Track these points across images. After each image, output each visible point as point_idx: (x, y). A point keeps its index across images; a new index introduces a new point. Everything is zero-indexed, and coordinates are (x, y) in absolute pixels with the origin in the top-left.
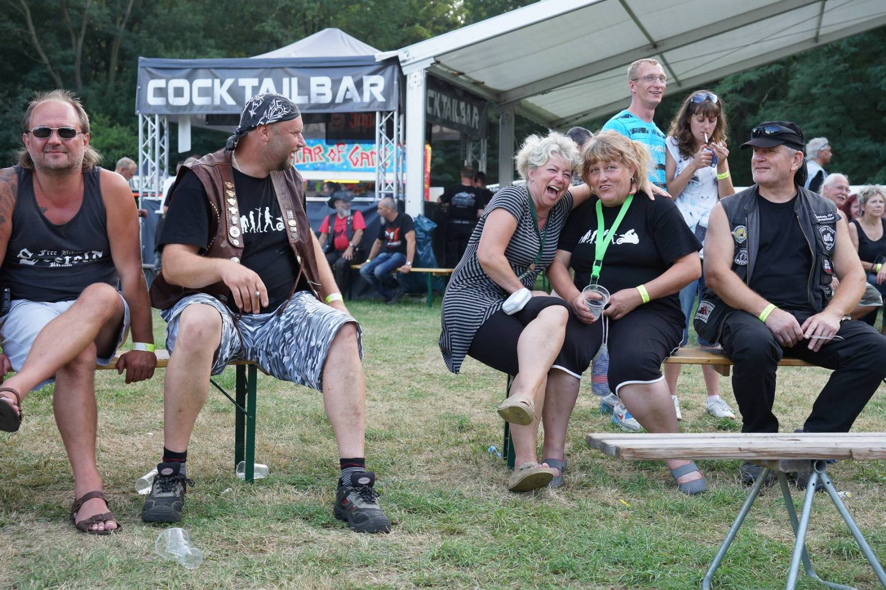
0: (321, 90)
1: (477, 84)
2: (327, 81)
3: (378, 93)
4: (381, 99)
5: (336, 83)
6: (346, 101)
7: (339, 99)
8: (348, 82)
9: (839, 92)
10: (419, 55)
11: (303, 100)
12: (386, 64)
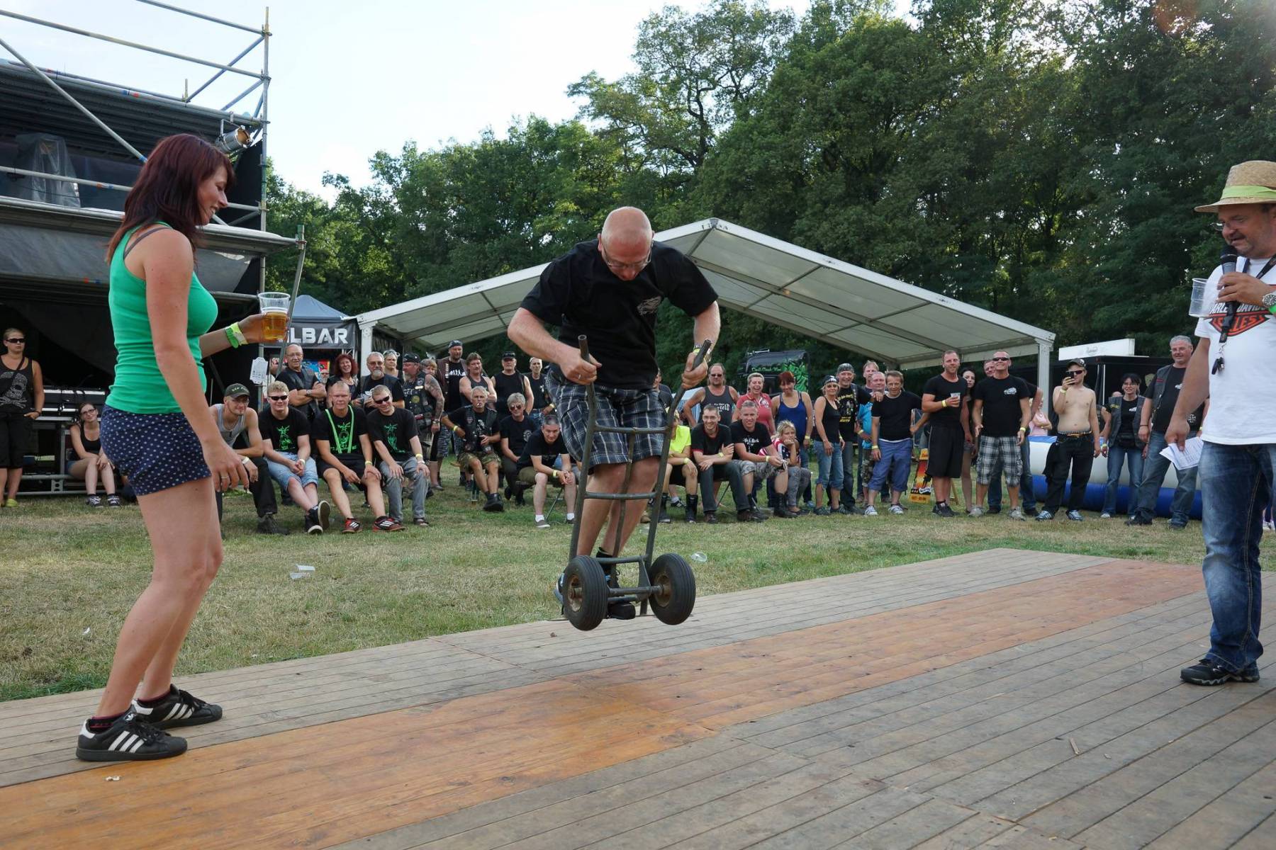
0: (309, 336)
1: (392, 330)
2: (312, 330)
3: (343, 338)
4: (345, 342)
5: (318, 333)
6: (324, 342)
7: (320, 341)
8: (325, 332)
10: (369, 319)
11: (298, 341)
12: (348, 322)
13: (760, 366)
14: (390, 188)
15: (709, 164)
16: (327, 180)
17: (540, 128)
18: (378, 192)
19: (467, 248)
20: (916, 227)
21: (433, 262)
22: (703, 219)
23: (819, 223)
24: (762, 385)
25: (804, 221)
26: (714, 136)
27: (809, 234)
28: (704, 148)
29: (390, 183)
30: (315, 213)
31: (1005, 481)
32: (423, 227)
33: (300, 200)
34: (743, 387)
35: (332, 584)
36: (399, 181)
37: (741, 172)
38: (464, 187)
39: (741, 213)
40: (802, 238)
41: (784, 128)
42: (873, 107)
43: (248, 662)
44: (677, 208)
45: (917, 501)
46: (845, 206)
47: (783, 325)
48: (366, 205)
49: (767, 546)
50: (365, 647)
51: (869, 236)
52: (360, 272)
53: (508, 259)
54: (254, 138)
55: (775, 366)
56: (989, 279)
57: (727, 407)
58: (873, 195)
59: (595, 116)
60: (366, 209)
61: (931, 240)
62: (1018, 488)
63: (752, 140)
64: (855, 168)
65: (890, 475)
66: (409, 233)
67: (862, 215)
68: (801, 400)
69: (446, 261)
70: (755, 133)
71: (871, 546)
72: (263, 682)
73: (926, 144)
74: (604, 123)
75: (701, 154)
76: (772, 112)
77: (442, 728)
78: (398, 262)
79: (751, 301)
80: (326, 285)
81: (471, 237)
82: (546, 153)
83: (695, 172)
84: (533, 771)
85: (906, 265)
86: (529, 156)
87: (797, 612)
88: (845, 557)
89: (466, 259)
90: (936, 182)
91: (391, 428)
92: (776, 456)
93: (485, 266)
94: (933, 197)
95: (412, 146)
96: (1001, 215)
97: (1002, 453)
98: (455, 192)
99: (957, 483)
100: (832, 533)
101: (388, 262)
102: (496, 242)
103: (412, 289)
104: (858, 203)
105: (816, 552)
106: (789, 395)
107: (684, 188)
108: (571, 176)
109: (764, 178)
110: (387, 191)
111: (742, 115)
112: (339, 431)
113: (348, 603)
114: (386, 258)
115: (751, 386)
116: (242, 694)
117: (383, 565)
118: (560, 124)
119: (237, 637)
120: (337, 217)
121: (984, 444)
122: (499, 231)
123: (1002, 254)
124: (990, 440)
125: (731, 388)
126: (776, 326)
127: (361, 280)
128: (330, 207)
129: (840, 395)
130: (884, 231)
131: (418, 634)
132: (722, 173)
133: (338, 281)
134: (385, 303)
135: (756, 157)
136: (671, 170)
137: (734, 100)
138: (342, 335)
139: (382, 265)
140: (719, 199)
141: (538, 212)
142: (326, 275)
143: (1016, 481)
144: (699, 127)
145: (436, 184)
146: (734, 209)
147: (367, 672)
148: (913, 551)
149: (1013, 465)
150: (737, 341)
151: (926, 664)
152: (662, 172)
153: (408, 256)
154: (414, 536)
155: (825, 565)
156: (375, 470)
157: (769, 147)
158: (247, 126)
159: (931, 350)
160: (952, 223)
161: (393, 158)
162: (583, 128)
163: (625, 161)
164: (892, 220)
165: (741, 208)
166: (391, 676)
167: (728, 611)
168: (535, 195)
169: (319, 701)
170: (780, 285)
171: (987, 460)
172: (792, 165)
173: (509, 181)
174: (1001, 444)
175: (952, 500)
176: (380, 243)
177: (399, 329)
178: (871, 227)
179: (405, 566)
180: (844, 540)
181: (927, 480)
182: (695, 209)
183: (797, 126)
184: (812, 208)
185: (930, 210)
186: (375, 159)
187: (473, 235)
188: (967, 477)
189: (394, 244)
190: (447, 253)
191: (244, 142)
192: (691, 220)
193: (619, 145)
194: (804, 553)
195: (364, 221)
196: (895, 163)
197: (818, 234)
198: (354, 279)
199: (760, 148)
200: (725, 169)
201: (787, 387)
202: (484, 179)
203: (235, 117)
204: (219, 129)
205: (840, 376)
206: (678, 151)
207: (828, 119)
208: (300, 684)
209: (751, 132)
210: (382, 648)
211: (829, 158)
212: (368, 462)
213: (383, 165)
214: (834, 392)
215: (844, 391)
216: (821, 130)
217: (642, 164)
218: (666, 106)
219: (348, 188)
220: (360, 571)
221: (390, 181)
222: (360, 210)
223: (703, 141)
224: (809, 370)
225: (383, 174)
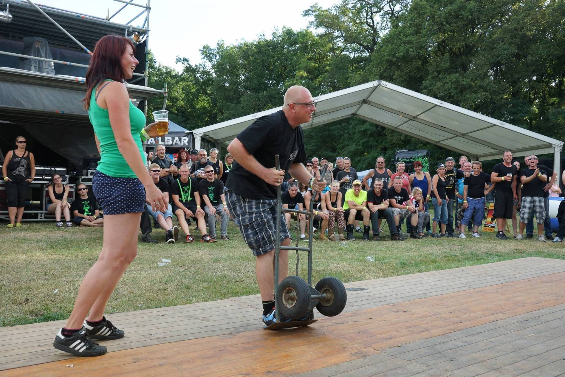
0: (169, 141)
1: (211, 138)
2: (170, 138)
3: (186, 142)
4: (187, 144)
5: (173, 139)
6: (176, 144)
7: (174, 144)
8: (177, 139)
9: (321, 134)
10: (199, 132)
11: (163, 143)
12: (188, 134)
13: (403, 158)
14: (210, 64)
15: (377, 51)
16: (178, 60)
17: (289, 33)
18: (204, 66)
19: (249, 96)
20: (487, 85)
21: (232, 103)
22: (374, 81)
23: (436, 83)
24: (404, 168)
25: (428, 82)
26: (380, 37)
27: (430, 88)
28: (375, 43)
29: (211, 62)
30: (173, 77)
31: (535, 221)
32: (227, 84)
33: (164, 71)
34: (394, 169)
35: (179, 269)
36: (215, 61)
37: (394, 56)
38: (249, 63)
39: (394, 77)
40: (426, 90)
41: (417, 32)
42: (465, 21)
43: (137, 308)
44: (360, 74)
45: (487, 231)
46: (450, 73)
47: (416, 136)
48: (198, 73)
49: (407, 254)
50: (196, 302)
51: (462, 89)
52: (194, 108)
53: (271, 101)
54: (142, 39)
55: (411, 158)
56: (528, 112)
57: (386, 180)
58: (465, 68)
59: (317, 26)
60: (198, 75)
61: (496, 91)
62: (543, 225)
63: (400, 39)
64: (455, 53)
65: (473, 217)
66: (220, 88)
67: (458, 78)
68: (425, 176)
69: (239, 102)
70: (402, 35)
71: (463, 254)
72: (145, 319)
73: (493, 40)
74: (322, 30)
75: (373, 47)
76: (411, 24)
77: (236, 346)
78: (214, 102)
79: (399, 124)
80: (177, 114)
81: (252, 90)
82: (292, 46)
83: (369, 56)
84: (284, 369)
85: (482, 105)
86: (283, 48)
87: (421, 289)
88: (448, 260)
89: (249, 101)
90: (499, 61)
91: (211, 189)
92: (411, 206)
93: (259, 105)
94: (497, 69)
95: (222, 43)
96: (535, 78)
97: (534, 206)
98: (244, 66)
99: (509, 221)
100: (442, 247)
101: (209, 103)
102: (265, 92)
103: (221, 117)
104: (457, 72)
105: (433, 257)
106: (419, 173)
107: (364, 64)
108: (304, 58)
109: (406, 59)
110: (209, 66)
111: (395, 26)
112: (183, 190)
113: (188, 279)
114: (208, 100)
115: (398, 168)
116: (134, 325)
117: (206, 259)
118: (299, 31)
119: (131, 295)
120: (183, 80)
121: (525, 201)
122: (266, 87)
123: (535, 99)
124: (528, 199)
125: (388, 170)
126: (412, 137)
127: (195, 112)
128: (180, 74)
129: (446, 174)
130: (470, 87)
131: (224, 296)
132: (384, 56)
133: (183, 112)
134: (207, 125)
135: (402, 48)
136: (357, 55)
137: (391, 18)
138: (185, 141)
139: (206, 104)
140: (382, 70)
141: (287, 77)
142: (177, 110)
143: (541, 222)
144: (372, 32)
145: (234, 62)
146: (390, 76)
147: (198, 316)
148: (485, 258)
149: (541, 213)
150: (391, 145)
151: (492, 318)
152: (352, 56)
153: (219, 99)
154: (222, 245)
155: (437, 264)
156: (202, 211)
157: (409, 42)
158: (139, 33)
159: (496, 151)
160: (508, 83)
161: (212, 49)
162: (311, 33)
163: (333, 50)
164: (474, 81)
165: (394, 74)
166: (210, 318)
167: (386, 287)
168: (285, 68)
169: (173, 330)
170: (415, 115)
171: (527, 210)
172: (421, 52)
173: (272, 60)
174: (534, 201)
175: (506, 230)
176: (205, 93)
177: (214, 138)
178: (463, 85)
179: (217, 261)
180: (448, 251)
181: (493, 219)
182: (369, 75)
183: (424, 31)
184: (432, 74)
185: (496, 76)
186: (203, 49)
187: (253, 89)
188: (515, 218)
189: (212, 93)
190: (239, 98)
191: (137, 41)
192: (367, 81)
193: (330, 42)
194: (426, 257)
195: (197, 82)
196: (477, 51)
197: (435, 88)
198: (191, 111)
199: (404, 43)
200: (385, 54)
201: (417, 168)
202: (259, 59)
203: (133, 28)
204: (125, 34)
205: (447, 164)
206: (361, 45)
207: (441, 28)
208: (164, 320)
209: (399, 35)
210: (205, 303)
211: (442, 48)
212: (199, 206)
213: (207, 53)
214: (443, 171)
215: (448, 172)
216: (437, 33)
217: (342, 51)
218: (355, 21)
219: (189, 64)
220: (194, 263)
221: (211, 60)
222: (195, 76)
223: (374, 39)
224: (429, 161)
225: (207, 57)
